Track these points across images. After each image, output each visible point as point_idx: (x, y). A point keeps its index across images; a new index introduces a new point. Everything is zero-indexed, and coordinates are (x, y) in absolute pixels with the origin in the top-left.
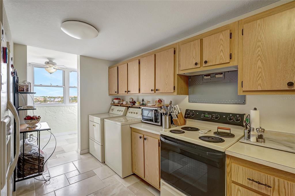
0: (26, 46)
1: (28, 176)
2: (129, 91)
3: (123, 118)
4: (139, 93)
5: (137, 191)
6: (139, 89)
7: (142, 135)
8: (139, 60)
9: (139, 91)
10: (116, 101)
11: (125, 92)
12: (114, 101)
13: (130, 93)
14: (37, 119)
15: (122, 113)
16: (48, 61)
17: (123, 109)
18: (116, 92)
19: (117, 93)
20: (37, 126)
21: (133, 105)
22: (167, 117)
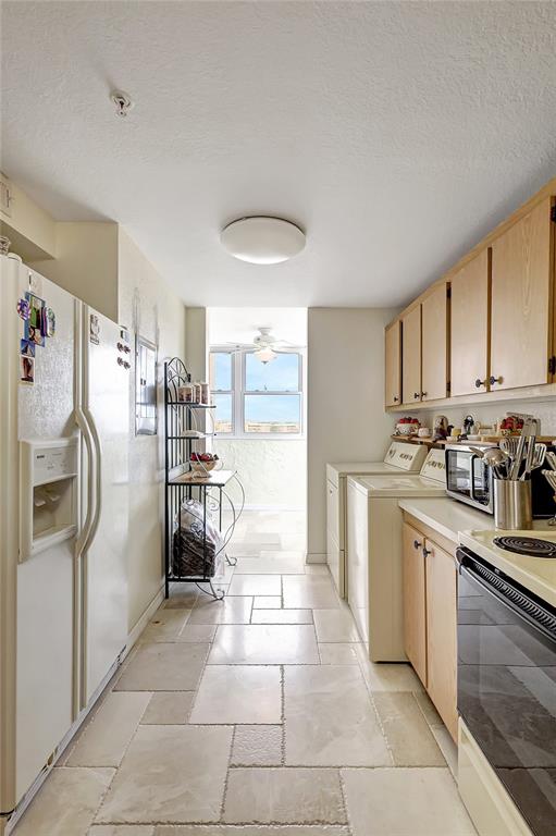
0: (204, 309)
1: (189, 577)
2: (423, 394)
3: (412, 479)
4: (449, 396)
5: (394, 720)
6: (449, 385)
7: (420, 539)
8: (449, 284)
9: (449, 389)
10: (404, 428)
11: (416, 396)
12: (398, 425)
13: (428, 398)
14: (209, 460)
15: (407, 465)
16: (259, 334)
17: (414, 450)
18: (396, 399)
19: (397, 403)
20: (210, 476)
21: (441, 439)
22: (514, 485)
